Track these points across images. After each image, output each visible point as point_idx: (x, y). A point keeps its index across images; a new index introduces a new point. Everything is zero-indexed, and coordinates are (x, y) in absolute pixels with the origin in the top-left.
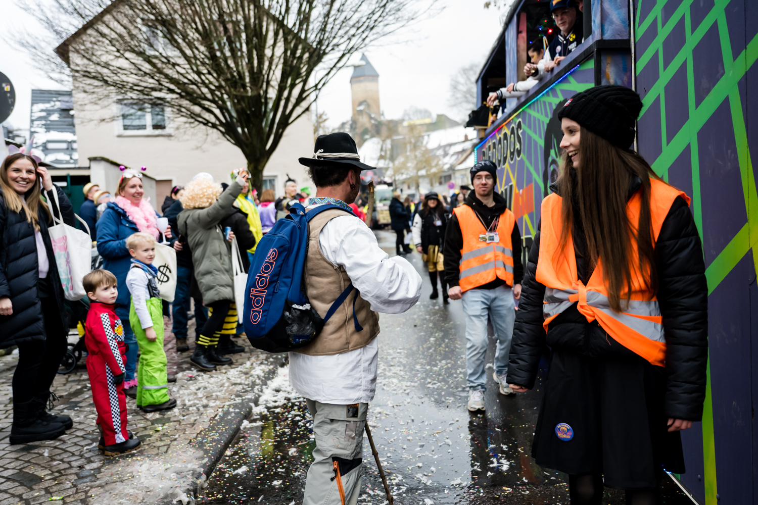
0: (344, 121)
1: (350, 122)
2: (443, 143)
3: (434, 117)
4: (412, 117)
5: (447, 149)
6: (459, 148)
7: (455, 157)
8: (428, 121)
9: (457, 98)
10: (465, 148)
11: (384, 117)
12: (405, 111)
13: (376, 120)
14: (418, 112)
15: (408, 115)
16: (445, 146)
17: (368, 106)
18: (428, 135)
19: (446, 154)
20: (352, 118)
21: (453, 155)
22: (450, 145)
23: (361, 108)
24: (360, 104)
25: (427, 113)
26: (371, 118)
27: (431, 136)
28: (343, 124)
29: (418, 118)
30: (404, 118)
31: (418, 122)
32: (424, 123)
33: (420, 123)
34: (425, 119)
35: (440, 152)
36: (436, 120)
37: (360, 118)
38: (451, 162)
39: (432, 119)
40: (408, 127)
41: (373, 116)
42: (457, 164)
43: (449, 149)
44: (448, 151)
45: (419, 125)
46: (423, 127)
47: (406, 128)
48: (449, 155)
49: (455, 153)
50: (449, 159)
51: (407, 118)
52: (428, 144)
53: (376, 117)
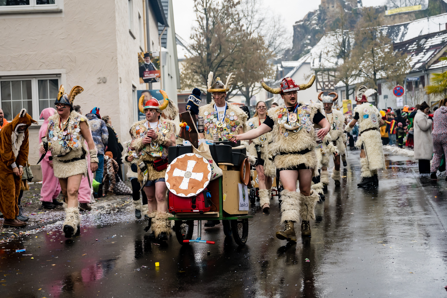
0: (312, 11)
1: (318, 12)
2: (423, 33)
3: (427, 2)
4: (398, 3)
5: (422, 42)
6: (437, 40)
7: (430, 53)
8: (417, 8)
10: (446, 40)
11: (361, 5)
13: (350, 9)
16: (420, 38)
18: (405, 26)
19: (420, 50)
20: (320, 6)
21: (428, 50)
26: (343, 6)
28: (310, 15)
29: (406, 6)
30: (388, 5)
31: (404, 10)
32: (412, 10)
33: (407, 11)
34: (415, 5)
35: (413, 46)
36: (429, 6)
37: (331, 6)
38: (425, 59)
39: (424, 5)
40: (390, 16)
41: (346, 3)
42: (432, 62)
43: (426, 42)
44: (424, 44)
45: (406, 13)
46: (411, 16)
47: (388, 17)
48: (424, 51)
49: (432, 47)
50: (424, 56)
51: (392, 5)
52: (403, 35)
53: (350, 5)
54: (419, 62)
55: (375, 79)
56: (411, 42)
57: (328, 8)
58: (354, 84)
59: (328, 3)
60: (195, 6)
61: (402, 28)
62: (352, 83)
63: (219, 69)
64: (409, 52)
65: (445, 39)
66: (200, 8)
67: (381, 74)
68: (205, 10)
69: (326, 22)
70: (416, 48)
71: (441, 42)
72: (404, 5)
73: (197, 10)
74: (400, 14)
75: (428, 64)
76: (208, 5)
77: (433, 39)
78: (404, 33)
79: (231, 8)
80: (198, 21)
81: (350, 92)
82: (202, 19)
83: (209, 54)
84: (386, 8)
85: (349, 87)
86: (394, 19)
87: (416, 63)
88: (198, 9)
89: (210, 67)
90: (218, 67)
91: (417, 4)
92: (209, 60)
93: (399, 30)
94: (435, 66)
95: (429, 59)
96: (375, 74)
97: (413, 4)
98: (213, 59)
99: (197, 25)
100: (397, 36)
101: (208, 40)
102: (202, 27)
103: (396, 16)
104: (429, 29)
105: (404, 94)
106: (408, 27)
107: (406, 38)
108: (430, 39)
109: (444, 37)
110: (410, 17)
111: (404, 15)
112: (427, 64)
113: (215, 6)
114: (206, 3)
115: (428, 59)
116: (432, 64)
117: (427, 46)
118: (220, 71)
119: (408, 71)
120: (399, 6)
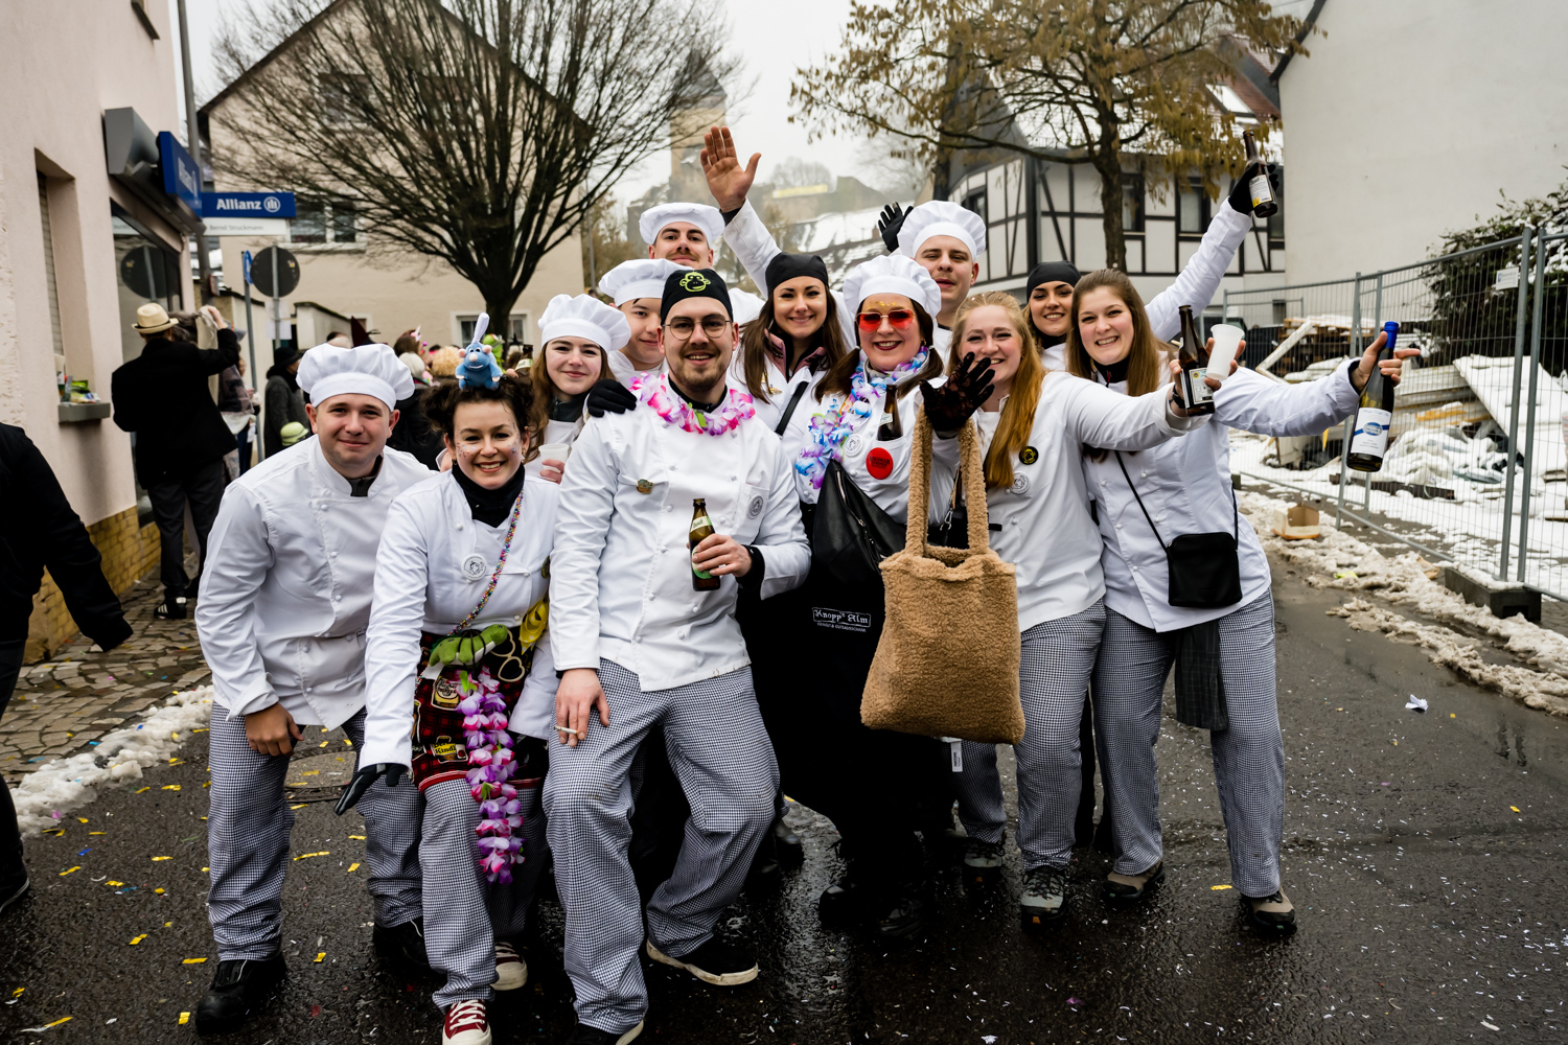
1: (668, 188)
2: (839, 241)
3: (834, 179)
4: (791, 179)
5: (841, 253)
8: (821, 189)
9: (875, 148)
12: (779, 166)
14: (802, 169)
15: (784, 175)
16: (836, 247)
18: (813, 224)
22: (849, 245)
25: (820, 172)
27: (817, 226)
29: (803, 183)
30: (775, 182)
31: (801, 192)
32: (815, 193)
33: (807, 194)
34: (817, 183)
36: (838, 187)
39: (829, 185)
40: (782, 200)
45: (806, 198)
51: (781, 181)
52: (810, 238)
70: (832, 261)
72: (799, 183)
74: (796, 198)
84: (773, 186)
91: (820, 181)
93: (803, 230)
97: (814, 181)
100: (800, 238)
107: (816, 246)
108: (850, 251)
111: (802, 200)
117: (848, 260)
120: (794, 185)
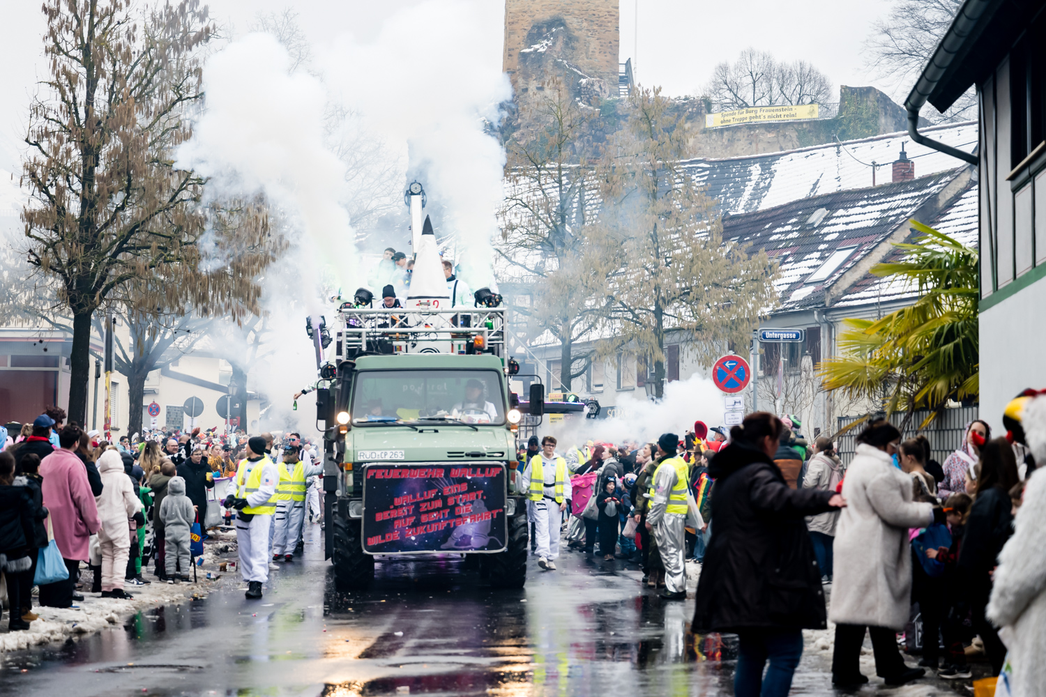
4: (747, 95)
5: (817, 216)
6: (864, 216)
7: (839, 257)
8: (804, 113)
13: (594, 99)
16: (809, 205)
17: (570, 40)
18: (767, 163)
19: (808, 242)
21: (833, 246)
23: (541, 47)
24: (536, 33)
25: (808, 82)
26: (574, 89)
29: (771, 103)
30: (714, 98)
31: (765, 116)
32: (791, 119)
33: (773, 121)
34: (800, 101)
35: (788, 228)
36: (841, 109)
37: (533, 85)
38: (822, 274)
40: (721, 131)
41: (584, 81)
42: (845, 284)
43: (827, 218)
44: (821, 226)
45: (769, 127)
46: (785, 136)
47: (714, 136)
48: (822, 247)
49: (846, 237)
50: (819, 262)
51: (727, 97)
52: (758, 194)
53: (596, 88)
54: (802, 282)
55: (659, 332)
56: (780, 215)
57: (526, 90)
58: (589, 343)
59: (527, 76)
60: (52, 33)
61: (756, 170)
62: (583, 338)
63: (120, 257)
64: (773, 247)
65: (891, 213)
66: (68, 39)
67: (677, 315)
68: (85, 49)
69: (515, 135)
70: (795, 235)
71: (877, 223)
72: (765, 101)
73: (57, 49)
74: (751, 127)
75: (834, 291)
76: (98, 33)
77: (851, 211)
78: (762, 185)
79: (177, 50)
80: (59, 86)
81: (576, 367)
82: (72, 80)
83: (87, 204)
84: (707, 105)
85: (573, 353)
86: (731, 141)
87: (793, 286)
88: (63, 46)
89: (87, 249)
90: (120, 250)
91: (807, 100)
92: (86, 223)
93: (746, 176)
94: (857, 298)
95: (837, 275)
96: (659, 313)
97: (795, 99)
98: (101, 219)
99: (53, 99)
100: (737, 193)
101: (90, 153)
102: (71, 107)
103: (739, 135)
104: (838, 179)
105: (751, 384)
106: (773, 168)
107: (767, 204)
108: (841, 212)
109: (885, 206)
110: (781, 139)
111: (763, 131)
112: (828, 289)
113: (123, 39)
114: (92, 27)
115: (832, 276)
116: (846, 293)
117: (832, 232)
118: (125, 265)
119: (766, 311)
120: (751, 103)
